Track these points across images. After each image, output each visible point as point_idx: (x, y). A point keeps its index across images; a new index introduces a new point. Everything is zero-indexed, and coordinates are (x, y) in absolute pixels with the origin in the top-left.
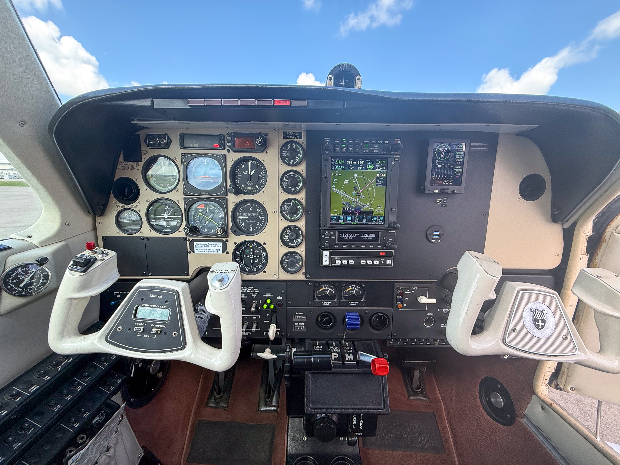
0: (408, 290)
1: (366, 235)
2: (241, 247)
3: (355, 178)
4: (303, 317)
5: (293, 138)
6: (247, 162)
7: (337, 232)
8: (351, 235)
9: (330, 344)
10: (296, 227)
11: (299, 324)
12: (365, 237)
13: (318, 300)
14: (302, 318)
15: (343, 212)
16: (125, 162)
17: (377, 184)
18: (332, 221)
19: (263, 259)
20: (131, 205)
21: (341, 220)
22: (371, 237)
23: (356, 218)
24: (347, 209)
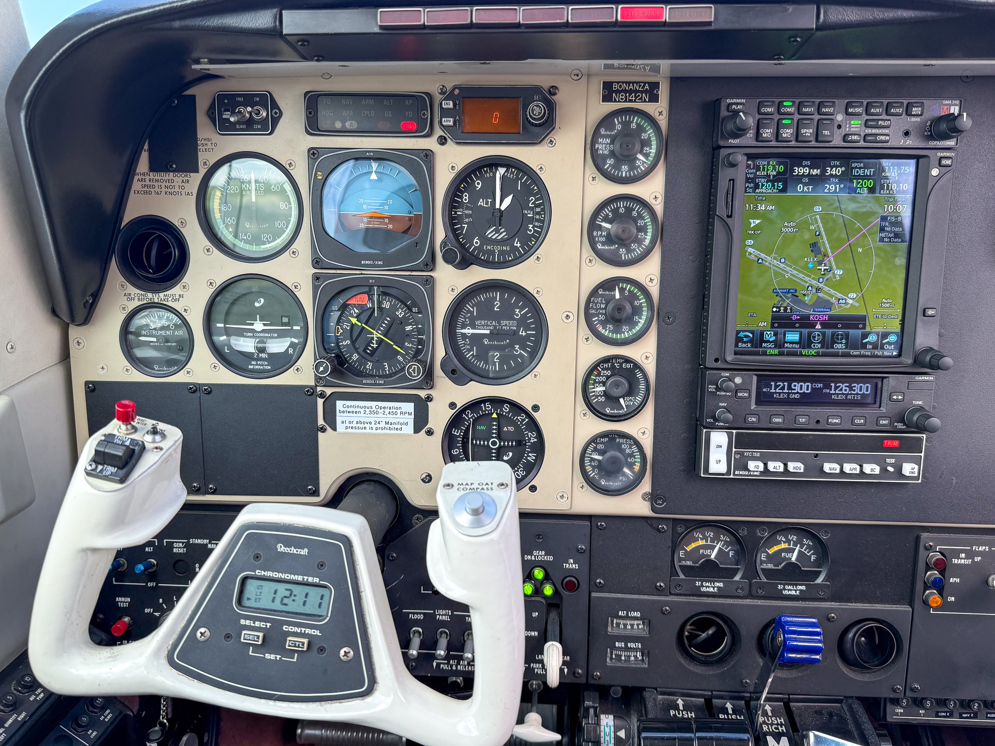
0: (963, 555)
1: (844, 386)
2: (467, 416)
3: (816, 219)
4: (638, 625)
5: (631, 101)
6: (491, 170)
7: (755, 378)
8: (797, 387)
9: (716, 707)
10: (627, 360)
11: (626, 645)
12: (838, 394)
13: (684, 577)
14: (635, 627)
15: (774, 318)
16: (151, 174)
17: (883, 235)
18: (740, 344)
19: (529, 452)
20: (165, 293)
21: (768, 341)
22: (857, 394)
23: (814, 337)
24: (789, 311)
